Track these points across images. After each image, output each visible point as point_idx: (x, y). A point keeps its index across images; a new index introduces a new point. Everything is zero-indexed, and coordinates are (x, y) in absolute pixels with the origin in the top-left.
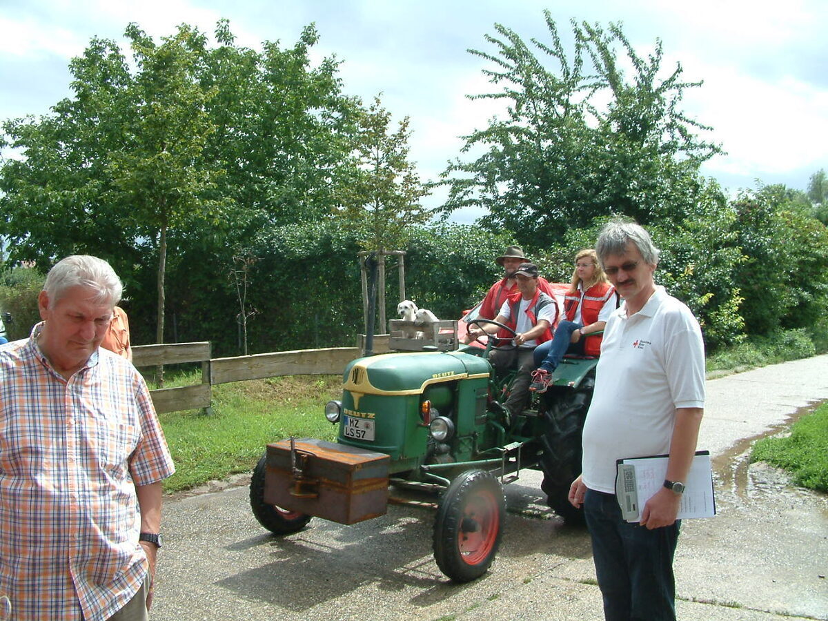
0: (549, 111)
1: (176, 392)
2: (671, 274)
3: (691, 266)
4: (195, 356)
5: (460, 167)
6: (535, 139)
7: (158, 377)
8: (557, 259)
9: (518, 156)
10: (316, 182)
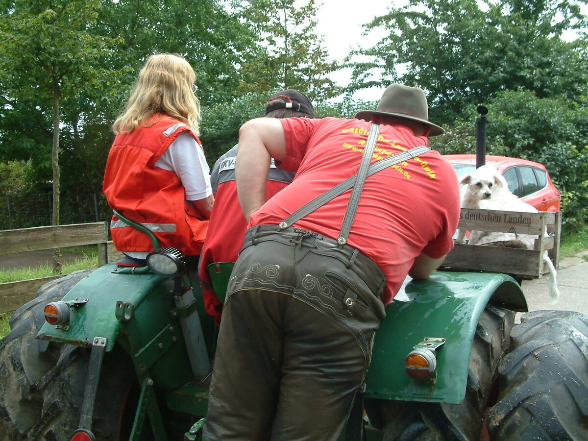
4: (89, 238)
5: (361, 52)
6: (431, 23)
7: (54, 260)
8: (461, 133)
9: (415, 40)
10: (226, 67)
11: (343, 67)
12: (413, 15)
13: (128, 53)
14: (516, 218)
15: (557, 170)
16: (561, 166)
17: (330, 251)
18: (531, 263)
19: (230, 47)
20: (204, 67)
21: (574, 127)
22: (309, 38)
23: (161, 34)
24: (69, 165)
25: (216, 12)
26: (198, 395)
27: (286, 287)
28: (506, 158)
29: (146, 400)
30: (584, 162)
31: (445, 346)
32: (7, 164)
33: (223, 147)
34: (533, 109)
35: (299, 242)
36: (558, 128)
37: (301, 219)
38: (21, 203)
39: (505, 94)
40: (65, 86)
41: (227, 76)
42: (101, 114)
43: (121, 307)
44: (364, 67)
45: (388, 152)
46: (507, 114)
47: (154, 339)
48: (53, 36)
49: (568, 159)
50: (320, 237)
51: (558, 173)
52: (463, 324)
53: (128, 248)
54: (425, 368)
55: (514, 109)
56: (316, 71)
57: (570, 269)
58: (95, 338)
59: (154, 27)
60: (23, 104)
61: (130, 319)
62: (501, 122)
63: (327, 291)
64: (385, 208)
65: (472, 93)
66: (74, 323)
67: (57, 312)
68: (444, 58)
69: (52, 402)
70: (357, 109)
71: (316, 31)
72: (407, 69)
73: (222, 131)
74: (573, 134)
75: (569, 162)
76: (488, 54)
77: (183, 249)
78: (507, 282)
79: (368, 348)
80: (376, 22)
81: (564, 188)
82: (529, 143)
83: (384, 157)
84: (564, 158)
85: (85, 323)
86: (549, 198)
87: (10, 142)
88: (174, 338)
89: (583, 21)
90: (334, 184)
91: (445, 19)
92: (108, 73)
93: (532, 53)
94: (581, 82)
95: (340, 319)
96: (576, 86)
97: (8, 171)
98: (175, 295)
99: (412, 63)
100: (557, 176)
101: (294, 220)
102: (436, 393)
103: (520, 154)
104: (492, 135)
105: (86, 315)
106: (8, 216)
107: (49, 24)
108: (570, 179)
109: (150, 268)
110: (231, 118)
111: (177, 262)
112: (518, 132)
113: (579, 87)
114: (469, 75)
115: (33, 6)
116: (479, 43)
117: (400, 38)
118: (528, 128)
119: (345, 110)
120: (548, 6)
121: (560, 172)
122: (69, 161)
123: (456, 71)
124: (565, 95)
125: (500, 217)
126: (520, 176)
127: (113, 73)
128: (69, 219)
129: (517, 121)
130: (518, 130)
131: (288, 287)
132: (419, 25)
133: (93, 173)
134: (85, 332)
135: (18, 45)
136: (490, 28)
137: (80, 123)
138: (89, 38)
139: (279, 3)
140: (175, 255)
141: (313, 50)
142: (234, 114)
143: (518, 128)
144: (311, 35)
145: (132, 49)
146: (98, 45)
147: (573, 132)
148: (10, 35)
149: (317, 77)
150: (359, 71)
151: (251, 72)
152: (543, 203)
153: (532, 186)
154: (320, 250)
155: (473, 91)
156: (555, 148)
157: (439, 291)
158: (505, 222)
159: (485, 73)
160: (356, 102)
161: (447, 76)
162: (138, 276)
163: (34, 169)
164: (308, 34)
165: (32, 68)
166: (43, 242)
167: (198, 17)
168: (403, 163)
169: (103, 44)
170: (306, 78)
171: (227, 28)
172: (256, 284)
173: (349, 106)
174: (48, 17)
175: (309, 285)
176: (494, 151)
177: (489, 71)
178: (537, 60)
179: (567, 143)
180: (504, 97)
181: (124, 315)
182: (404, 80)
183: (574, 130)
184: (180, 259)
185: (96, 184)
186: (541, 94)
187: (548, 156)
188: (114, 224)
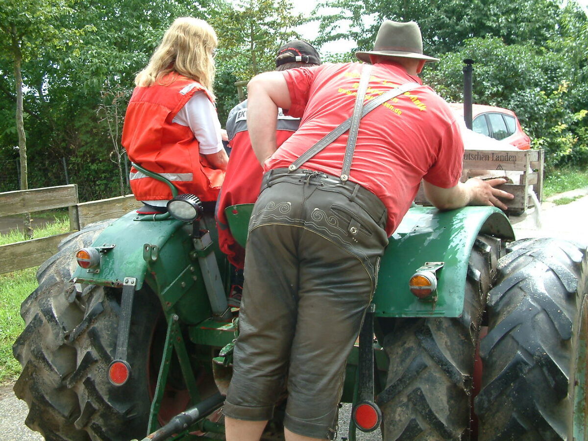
1: (39, 244)
2: (544, 92)
3: (564, 83)
4: (59, 201)
5: (327, 4)
7: (25, 226)
11: (310, 20)
13: (89, 12)
14: (503, 156)
15: (526, 116)
16: (529, 112)
17: (335, 187)
19: (194, 4)
21: (542, 73)
24: (36, 130)
26: (219, 328)
27: (297, 220)
29: (173, 334)
30: (553, 107)
31: (444, 269)
34: (501, 56)
35: (307, 181)
36: (526, 74)
37: (307, 162)
39: (474, 42)
40: (25, 47)
42: (66, 77)
43: (148, 249)
44: (330, 19)
47: (178, 278)
49: (537, 105)
50: (325, 176)
51: (527, 120)
52: (459, 249)
53: (148, 197)
54: (427, 287)
55: (483, 56)
56: (282, 24)
58: (125, 279)
61: (157, 259)
63: (333, 222)
65: (440, 42)
66: (104, 266)
67: (89, 257)
68: (411, 7)
72: (374, 20)
74: (541, 80)
75: (538, 108)
77: (201, 196)
78: (496, 213)
79: (373, 272)
81: (534, 134)
82: (498, 91)
84: (533, 104)
85: (114, 266)
86: (519, 144)
88: (195, 278)
92: (69, 33)
95: (347, 246)
96: (543, 31)
98: (194, 238)
99: (379, 14)
100: (526, 123)
101: (301, 162)
102: (437, 309)
103: (490, 101)
105: (115, 258)
108: (540, 125)
109: (170, 214)
111: (196, 207)
112: (487, 80)
113: (547, 33)
114: (436, 25)
118: (496, 75)
121: (529, 118)
122: (35, 126)
123: (423, 20)
124: (532, 41)
125: (488, 156)
126: (490, 123)
127: (75, 33)
129: (485, 68)
130: (487, 77)
131: (300, 221)
133: (61, 136)
134: (115, 274)
137: (45, 86)
140: (194, 200)
143: (487, 75)
145: (94, 9)
147: (541, 78)
149: (283, 30)
150: (327, 24)
153: (502, 132)
154: (326, 187)
155: (442, 40)
156: (524, 94)
158: (493, 160)
159: (451, 22)
162: (159, 222)
166: (12, 207)
168: (393, 100)
170: (272, 31)
172: (272, 220)
175: (317, 217)
177: (455, 20)
179: (535, 89)
180: (472, 45)
181: (151, 257)
182: (371, 31)
183: (542, 76)
184: (199, 205)
185: (64, 148)
186: (508, 41)
187: (516, 103)
188: (133, 176)
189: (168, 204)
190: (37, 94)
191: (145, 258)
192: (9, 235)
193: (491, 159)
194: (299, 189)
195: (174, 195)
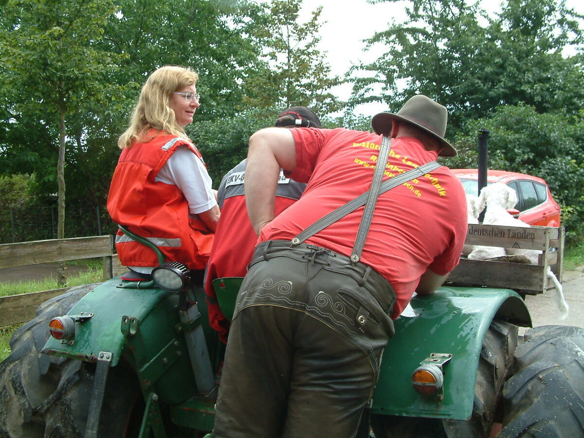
0: (445, 11)
2: (575, 161)
4: (94, 251)
5: (361, 67)
6: (431, 39)
7: (59, 273)
8: (461, 147)
9: (415, 56)
10: (228, 82)
11: (345, 82)
12: (413, 31)
13: (131, 68)
14: (520, 233)
15: (557, 184)
16: (561, 181)
17: (343, 269)
18: (535, 278)
19: (231, 63)
20: (206, 82)
21: (574, 142)
22: (311, 54)
23: (164, 49)
24: (72, 178)
25: (218, 28)
26: (202, 410)
27: (298, 303)
28: (507, 172)
29: (151, 415)
31: (452, 362)
32: (11, 177)
33: (225, 161)
34: (533, 124)
35: (312, 258)
36: (558, 143)
37: (313, 236)
38: (25, 216)
39: (505, 109)
40: (71, 101)
41: (229, 91)
42: (104, 128)
43: (127, 322)
44: (365, 81)
45: (399, 168)
46: (507, 129)
47: (159, 354)
48: (59, 52)
49: (568, 174)
50: (333, 254)
51: (558, 187)
52: (469, 339)
53: (133, 263)
54: (432, 384)
55: (514, 123)
56: (318, 86)
57: (571, 283)
58: (100, 353)
59: (157, 42)
60: (27, 118)
61: (136, 334)
62: (501, 137)
63: (339, 309)
64: (396, 227)
65: (472, 108)
66: (79, 337)
67: (62, 327)
68: (444, 74)
69: (55, 427)
70: (358, 124)
71: (318, 47)
72: (407, 84)
73: (224, 145)
74: (573, 148)
75: (569, 176)
76: (488, 69)
77: (189, 264)
78: (511, 297)
79: (377, 364)
80: (377, 38)
81: (564, 202)
82: (529, 158)
83: (396, 174)
84: (564, 172)
85: (90, 338)
86: (549, 212)
87: (15, 156)
88: (179, 353)
89: (581, 37)
90: (346, 201)
91: (445, 35)
92: (113, 88)
93: (531, 68)
94: (580, 97)
95: (352, 336)
96: (575, 100)
97: (12, 184)
98: (180, 310)
99: (412, 78)
100: (556, 191)
101: (306, 236)
102: (443, 409)
103: (520, 168)
104: (492, 150)
105: (91, 330)
106: (11, 229)
107: (56, 40)
108: (570, 193)
109: (155, 283)
110: (233, 132)
111: (182, 277)
112: (517, 147)
113: (579, 102)
114: (469, 90)
115: (40, 23)
116: (478, 59)
117: (400, 54)
118: (528, 143)
119: (346, 124)
120: (546, 22)
121: (559, 186)
122: (72, 174)
123: (456, 87)
124: (564, 110)
125: (504, 233)
126: (521, 191)
127: (119, 89)
128: (72, 232)
129: (517, 136)
130: (518, 145)
131: (301, 304)
132: (419, 41)
133: (96, 186)
134: (90, 347)
135: (25, 61)
136: (490, 44)
137: (83, 137)
138: (95, 53)
139: (282, 19)
140: (180, 269)
141: (316, 66)
142: (236, 129)
143: (518, 143)
144: (313, 51)
145: (135, 64)
146: (104, 61)
147: (573, 147)
148: (17, 51)
149: (319, 92)
150: (360, 86)
151: (254, 87)
152: (543, 217)
153: (532, 200)
154: (333, 267)
155: (473, 106)
156: (555, 162)
157: (445, 307)
158: (509, 237)
159: (485, 88)
160: (357, 117)
161: (446, 91)
162: (143, 291)
163: (38, 182)
164: (310, 50)
165: (39, 83)
166: (49, 255)
167: (201, 33)
168: (414, 181)
169: (109, 60)
170: (308, 93)
171: (230, 43)
172: (268, 300)
173: (351, 121)
174: (55, 33)
175: (322, 302)
176: (494, 166)
177: (489, 86)
178: (536, 75)
179: (566, 158)
180: (504, 112)
181: (129, 330)
182: (404, 95)
183: (573, 145)
184: (186, 274)
185: (99, 198)
186: (541, 109)
187: (548, 171)
188: (119, 238)
189: (153, 272)
190: (76, 145)
191: (123, 331)
192: (42, 281)
193: (506, 236)
194: (302, 266)
195: (160, 263)
